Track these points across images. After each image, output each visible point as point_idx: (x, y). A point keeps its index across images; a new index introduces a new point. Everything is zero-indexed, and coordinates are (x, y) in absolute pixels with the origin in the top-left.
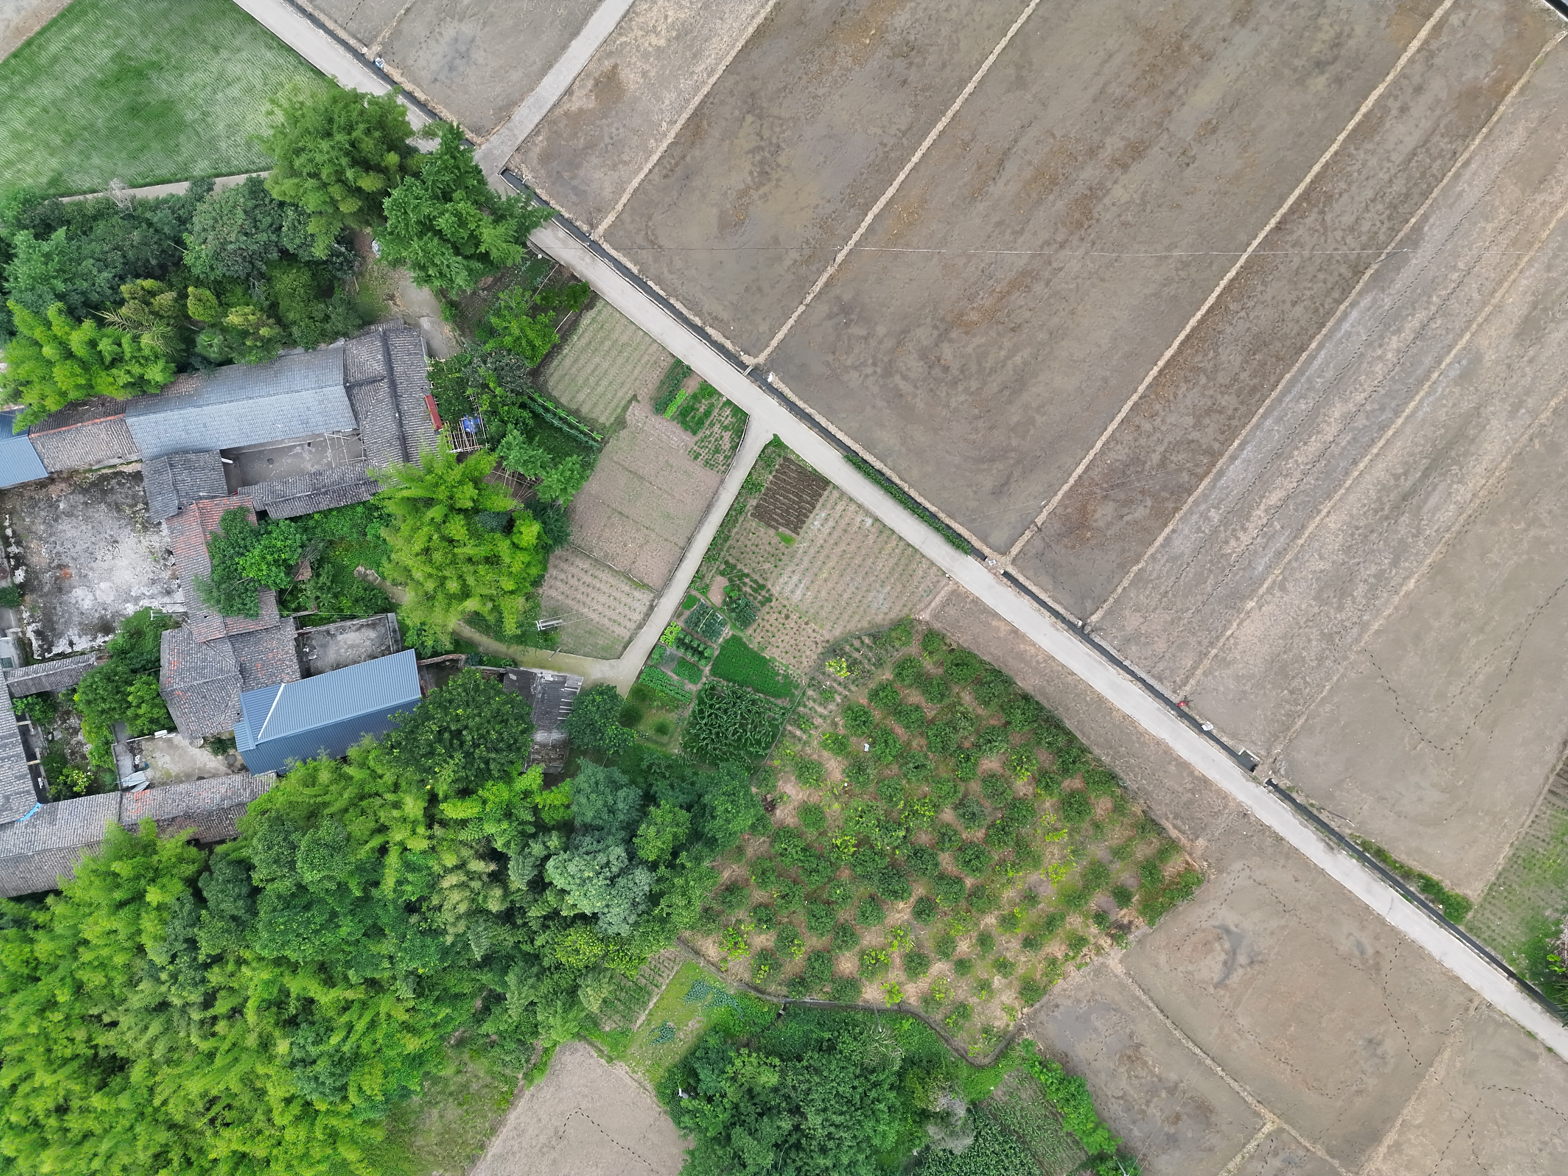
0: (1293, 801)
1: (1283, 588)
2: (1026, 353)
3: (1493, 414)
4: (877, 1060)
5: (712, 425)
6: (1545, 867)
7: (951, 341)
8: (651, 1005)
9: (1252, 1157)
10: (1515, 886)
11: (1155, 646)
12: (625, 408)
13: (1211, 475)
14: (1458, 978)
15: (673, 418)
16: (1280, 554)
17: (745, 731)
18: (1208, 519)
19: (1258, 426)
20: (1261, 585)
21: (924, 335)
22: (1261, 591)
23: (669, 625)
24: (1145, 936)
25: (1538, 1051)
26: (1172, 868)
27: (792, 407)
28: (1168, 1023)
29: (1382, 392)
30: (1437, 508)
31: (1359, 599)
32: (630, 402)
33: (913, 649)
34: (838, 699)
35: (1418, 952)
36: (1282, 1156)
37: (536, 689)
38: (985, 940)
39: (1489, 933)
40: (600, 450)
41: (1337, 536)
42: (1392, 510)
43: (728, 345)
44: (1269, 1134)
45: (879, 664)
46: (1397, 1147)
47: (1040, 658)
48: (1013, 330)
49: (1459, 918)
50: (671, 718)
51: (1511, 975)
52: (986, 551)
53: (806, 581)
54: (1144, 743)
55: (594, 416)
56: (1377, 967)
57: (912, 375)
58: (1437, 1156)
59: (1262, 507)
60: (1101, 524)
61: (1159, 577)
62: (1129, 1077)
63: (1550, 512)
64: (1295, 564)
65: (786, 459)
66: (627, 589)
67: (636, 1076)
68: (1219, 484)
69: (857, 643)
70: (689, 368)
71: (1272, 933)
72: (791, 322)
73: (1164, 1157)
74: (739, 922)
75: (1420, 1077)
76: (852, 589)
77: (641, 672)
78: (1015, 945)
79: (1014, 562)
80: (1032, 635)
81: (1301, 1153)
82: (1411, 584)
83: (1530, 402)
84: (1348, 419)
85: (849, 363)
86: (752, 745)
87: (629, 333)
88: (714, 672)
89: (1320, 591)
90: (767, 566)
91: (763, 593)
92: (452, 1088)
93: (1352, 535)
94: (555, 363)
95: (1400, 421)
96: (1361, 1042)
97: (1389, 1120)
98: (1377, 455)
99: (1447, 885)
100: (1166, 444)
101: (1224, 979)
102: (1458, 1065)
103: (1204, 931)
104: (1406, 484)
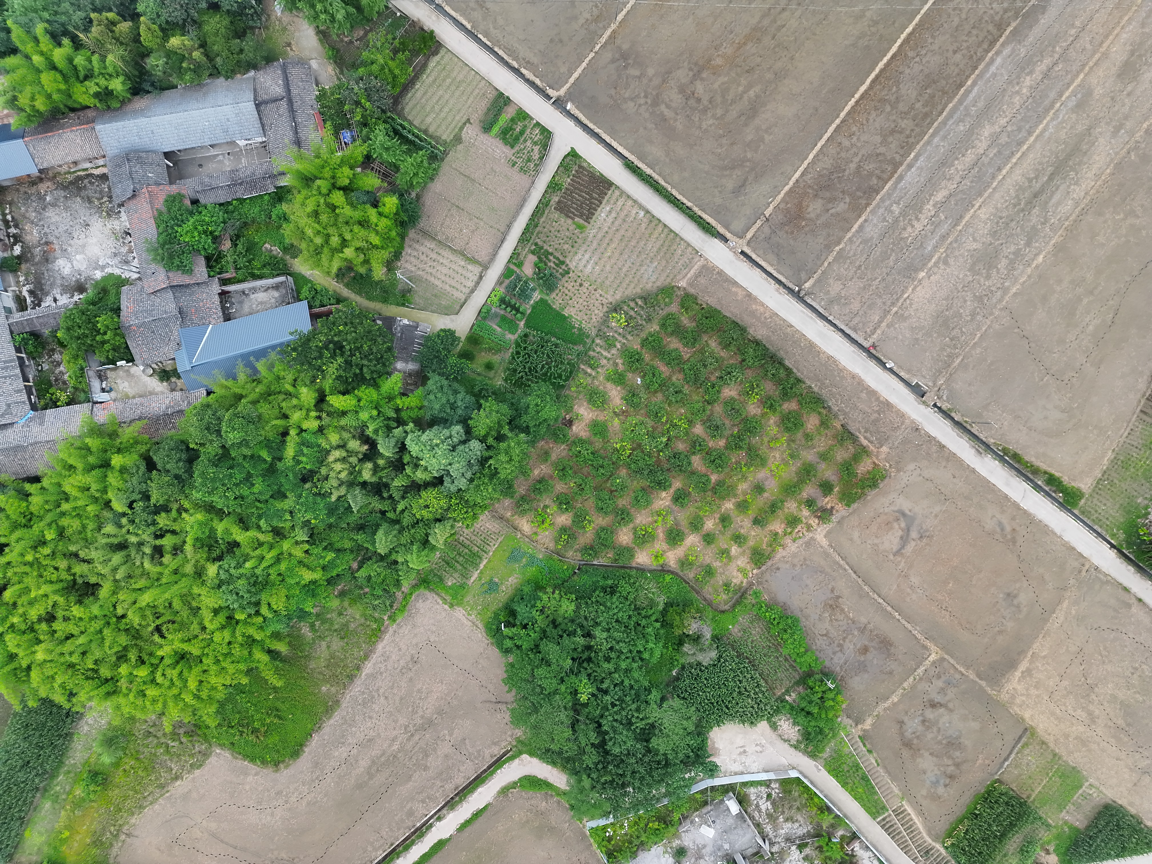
0: (952, 419)
1: (946, 263)
2: (757, 89)
3: (1100, 133)
4: (646, 603)
5: (525, 141)
6: (1138, 467)
7: (702, 79)
8: (482, 566)
9: (921, 679)
10: (1116, 481)
11: (852, 306)
12: (461, 129)
13: (894, 179)
14: (1074, 549)
15: (496, 136)
16: (944, 238)
17: (550, 368)
18: (891, 212)
19: (928, 143)
20: (930, 260)
21: (682, 75)
22: (930, 265)
23: (494, 290)
24: (843, 518)
25: (1131, 602)
26: (863, 467)
27: (585, 127)
28: (860, 581)
29: (1019, 117)
30: (1059, 203)
31: (1002, 270)
32: (465, 124)
33: (674, 308)
34: (619, 346)
35: (1044, 529)
36: (943, 678)
37: (397, 329)
38: (725, 520)
39: (1097, 515)
40: (443, 160)
41: (986, 224)
42: (1026, 204)
43: (538, 81)
44: (934, 662)
45: (649, 320)
46: (1028, 672)
47: (767, 315)
48: (748, 72)
49: (1075, 504)
50: (496, 359)
51: (1113, 546)
52: (728, 235)
53: (595, 258)
54: (843, 377)
55: (438, 134)
56: (1014, 541)
57: (674, 105)
58: (1058, 679)
59: (931, 203)
60: (812, 215)
61: (855, 255)
62: (831, 620)
63: (1142, 206)
64: (955, 245)
65: (580, 167)
66: (463, 263)
67: (471, 618)
68: (899, 186)
69: (632, 304)
70: (508, 98)
71: (936, 516)
72: (584, 65)
73: (857, 679)
74: (546, 507)
75: (1046, 621)
76: (629, 264)
77: (473, 325)
78: (747, 523)
79: (748, 244)
80: (762, 297)
81: (958, 676)
82: (1040, 258)
83: (1128, 125)
84: (994, 138)
85: (627, 95)
86: (555, 378)
87: (464, 73)
88: (527, 325)
89: (974, 264)
90: (566, 247)
91: (563, 267)
92: (336, 627)
93: (998, 223)
94: (410, 95)
95: (1032, 139)
96: (1001, 596)
97: (1022, 653)
98: (1016, 164)
99: (1065, 480)
100: (860, 156)
101: (900, 549)
102: (1074, 612)
103: (886, 514)
104: (1037, 186)
